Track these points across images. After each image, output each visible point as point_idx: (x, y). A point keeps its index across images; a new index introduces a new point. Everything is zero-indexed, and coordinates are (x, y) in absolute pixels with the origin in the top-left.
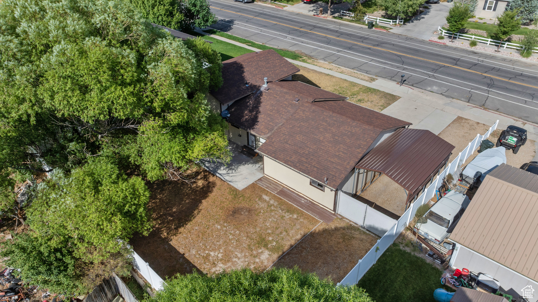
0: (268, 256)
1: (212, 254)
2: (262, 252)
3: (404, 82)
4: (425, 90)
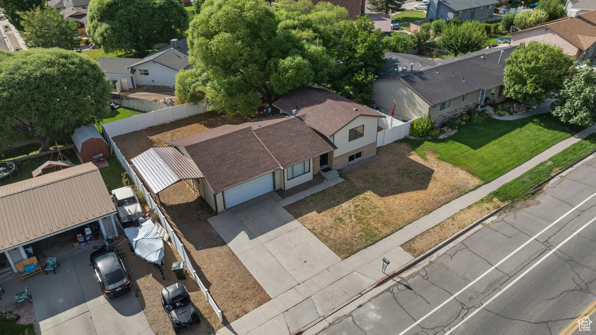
3: (405, 285)
4: (369, 301)
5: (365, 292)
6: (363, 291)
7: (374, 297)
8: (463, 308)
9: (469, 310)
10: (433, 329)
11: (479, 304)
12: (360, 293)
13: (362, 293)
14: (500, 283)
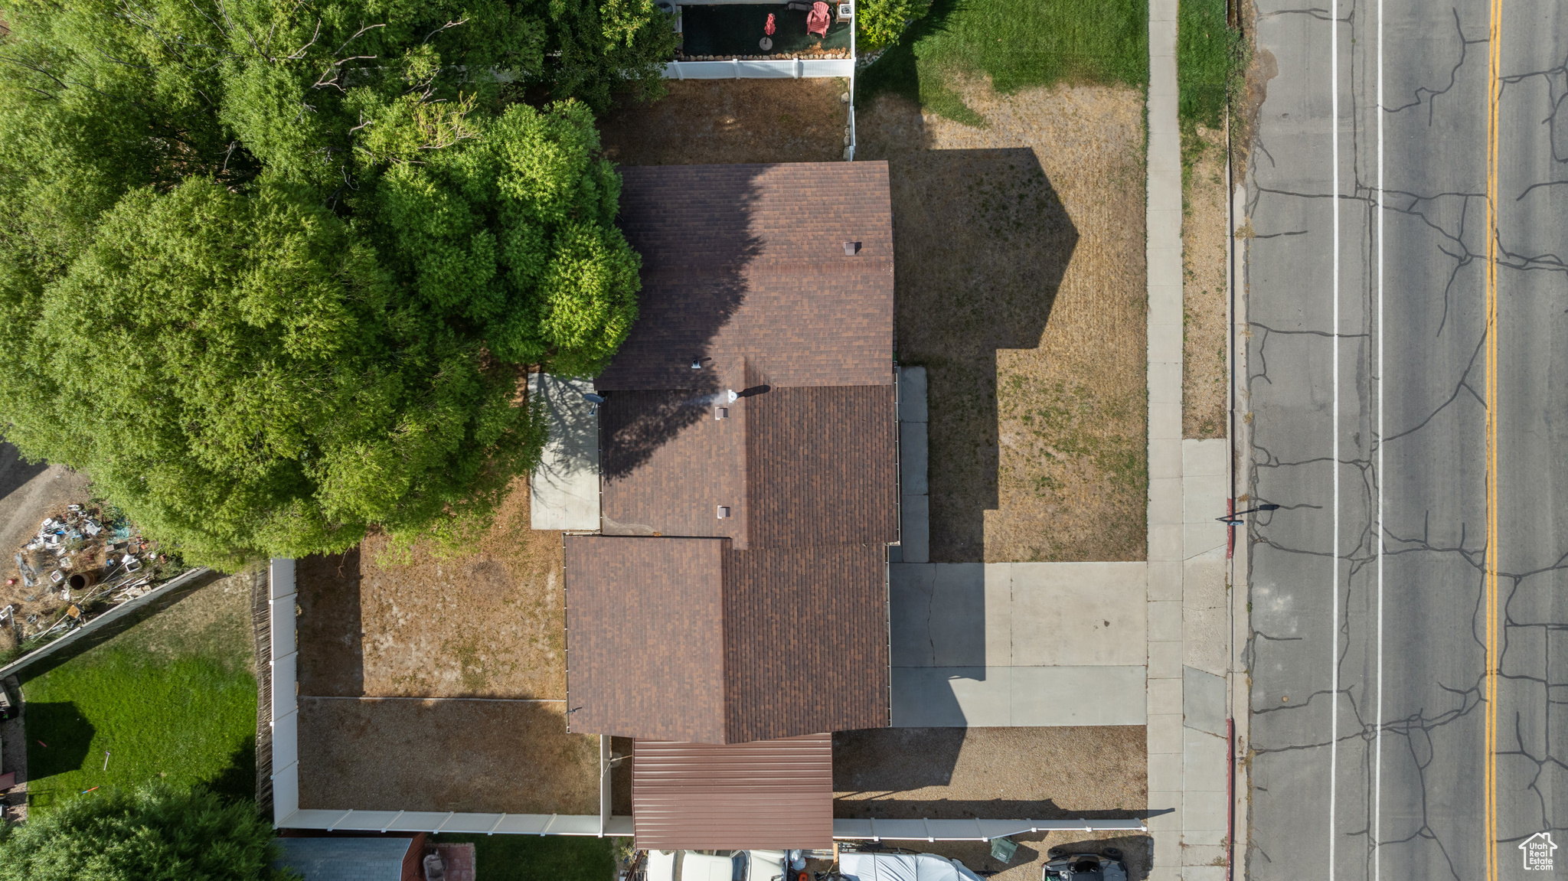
0: (453, 679)
1: (395, 609)
2: (453, 668)
3: (1263, 508)
4: (1250, 586)
5: (1230, 577)
6: (1226, 579)
7: (1250, 573)
8: (1362, 468)
9: (1371, 463)
10: (1360, 546)
11: (1374, 438)
12: (1227, 588)
13: (1229, 583)
14: (1366, 366)
